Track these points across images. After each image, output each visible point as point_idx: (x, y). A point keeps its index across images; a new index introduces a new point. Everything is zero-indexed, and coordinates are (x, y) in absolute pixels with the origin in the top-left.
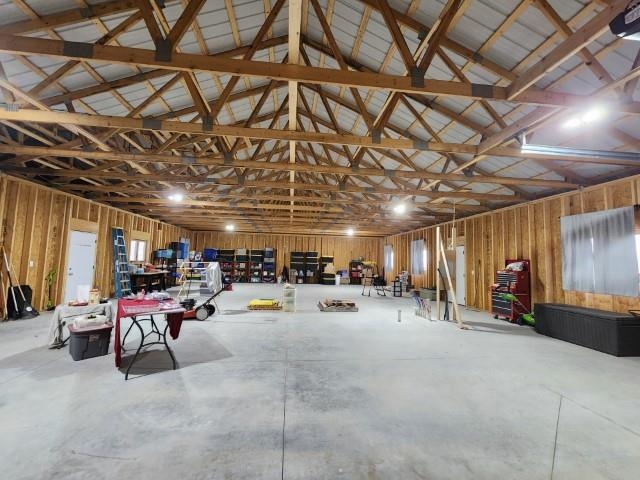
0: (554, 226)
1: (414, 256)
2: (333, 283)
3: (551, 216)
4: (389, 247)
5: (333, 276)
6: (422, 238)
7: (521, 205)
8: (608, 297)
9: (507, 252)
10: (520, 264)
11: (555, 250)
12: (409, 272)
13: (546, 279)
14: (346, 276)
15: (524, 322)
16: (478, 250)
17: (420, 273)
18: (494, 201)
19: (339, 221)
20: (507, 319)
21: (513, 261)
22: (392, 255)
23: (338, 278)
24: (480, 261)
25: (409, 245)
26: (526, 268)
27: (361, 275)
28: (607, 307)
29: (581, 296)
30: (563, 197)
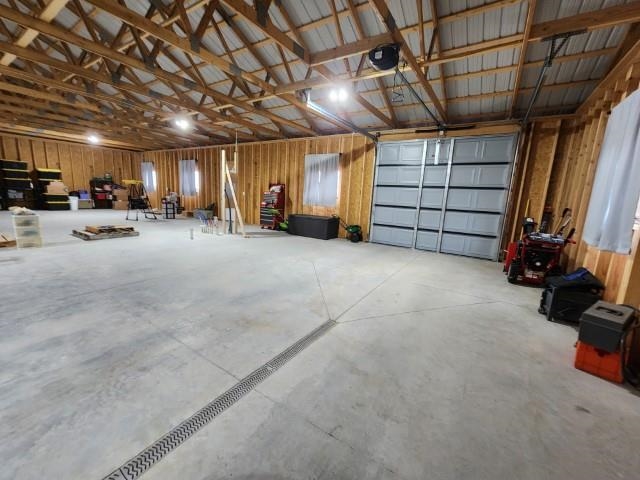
0: (301, 161)
1: (184, 177)
2: (67, 207)
3: (300, 153)
4: (150, 164)
5: (65, 198)
6: (192, 158)
7: (281, 141)
8: (322, 208)
9: (271, 177)
10: (279, 187)
11: (300, 177)
12: (178, 192)
13: (293, 198)
14: (87, 198)
15: (280, 229)
16: (248, 176)
17: (192, 194)
18: (262, 133)
19: (80, 122)
20: (269, 228)
21: (274, 185)
22: (154, 173)
23: (74, 201)
24: (249, 185)
25: (177, 164)
26: (282, 190)
27: (111, 197)
28: (321, 214)
29: (311, 209)
30: (307, 139)
